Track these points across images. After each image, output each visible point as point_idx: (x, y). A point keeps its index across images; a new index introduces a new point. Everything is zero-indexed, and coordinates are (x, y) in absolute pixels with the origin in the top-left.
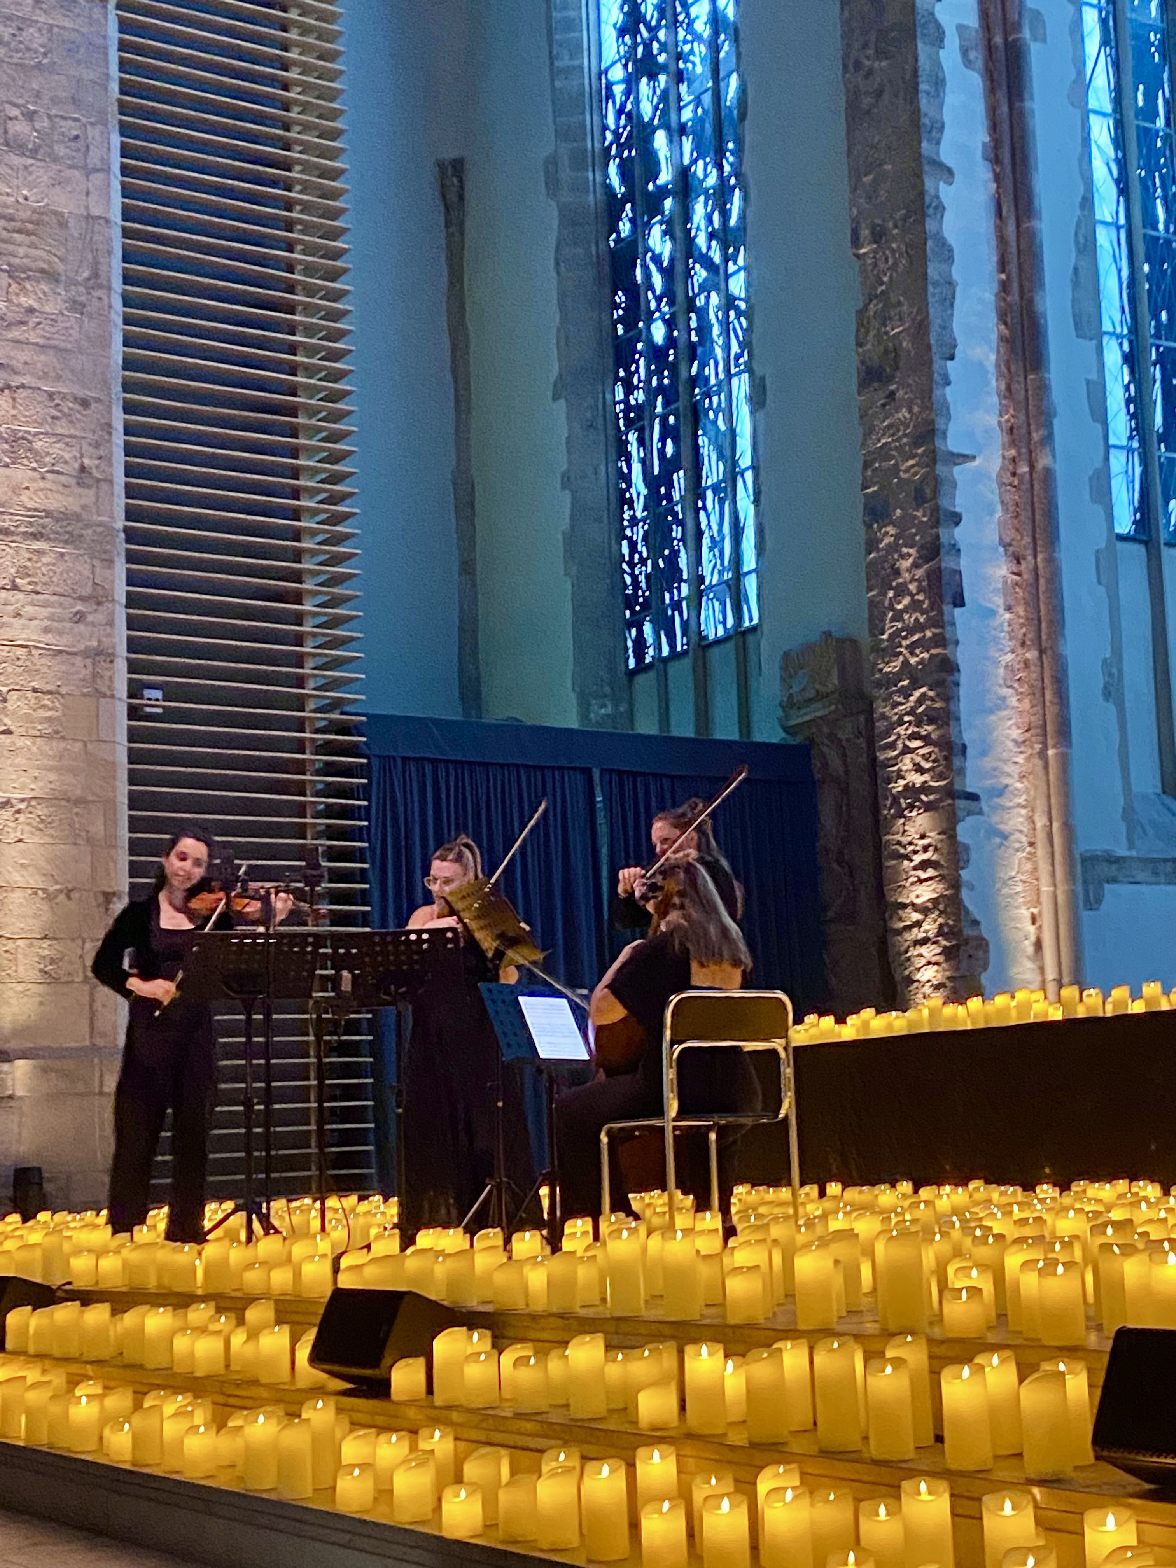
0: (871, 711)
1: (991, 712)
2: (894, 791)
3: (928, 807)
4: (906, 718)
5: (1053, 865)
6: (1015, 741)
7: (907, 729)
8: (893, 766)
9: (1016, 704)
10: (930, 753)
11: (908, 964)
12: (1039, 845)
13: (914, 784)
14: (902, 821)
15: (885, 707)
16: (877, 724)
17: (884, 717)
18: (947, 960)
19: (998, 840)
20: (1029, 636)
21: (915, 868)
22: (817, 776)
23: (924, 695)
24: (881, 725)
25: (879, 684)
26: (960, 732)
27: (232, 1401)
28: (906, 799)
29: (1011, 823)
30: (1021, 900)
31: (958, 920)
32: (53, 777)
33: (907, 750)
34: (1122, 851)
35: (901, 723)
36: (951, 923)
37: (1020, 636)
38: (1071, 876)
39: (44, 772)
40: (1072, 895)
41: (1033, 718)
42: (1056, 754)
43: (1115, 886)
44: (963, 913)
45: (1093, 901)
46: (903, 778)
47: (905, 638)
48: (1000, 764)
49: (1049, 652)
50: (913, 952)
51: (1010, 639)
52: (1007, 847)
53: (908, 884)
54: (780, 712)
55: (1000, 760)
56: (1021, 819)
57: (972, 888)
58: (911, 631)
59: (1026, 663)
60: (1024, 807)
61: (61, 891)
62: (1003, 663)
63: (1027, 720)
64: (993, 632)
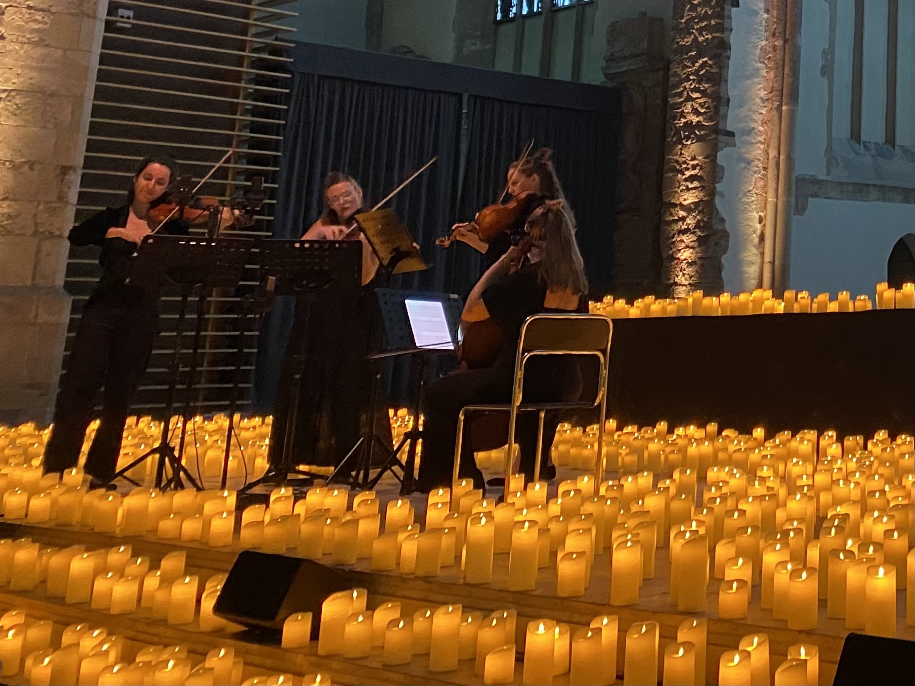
0: (667, 69)
1: (749, 78)
2: (678, 125)
3: (699, 139)
4: (691, 77)
5: (777, 183)
6: (761, 98)
7: (691, 84)
8: (679, 109)
9: (765, 74)
10: (705, 102)
11: (672, 246)
12: (770, 170)
13: (692, 122)
14: (680, 146)
15: (678, 68)
16: (671, 79)
17: (676, 74)
18: (699, 246)
19: (743, 165)
20: (778, 31)
21: (686, 180)
22: (624, 110)
23: (706, 62)
24: (674, 80)
25: (676, 52)
26: (727, 90)
27: (141, 636)
28: (684, 132)
29: (754, 153)
30: (754, 206)
31: (710, 218)
32: (33, 74)
33: (689, 99)
34: (822, 176)
35: (687, 79)
36: (705, 219)
37: (772, 30)
38: (788, 192)
39: (28, 71)
40: (787, 205)
41: (775, 84)
42: (787, 110)
43: (816, 199)
44: (715, 214)
45: (800, 209)
46: (685, 118)
47: (697, 23)
48: (751, 113)
49: (790, 42)
50: (677, 238)
51: (766, 31)
52: (749, 170)
53: (679, 191)
54: (604, 64)
55: (750, 110)
56: (760, 152)
57: (722, 196)
58: (702, 19)
59: (774, 47)
60: (763, 143)
61: (26, 163)
62: (760, 47)
63: (771, 85)
64: (756, 26)
